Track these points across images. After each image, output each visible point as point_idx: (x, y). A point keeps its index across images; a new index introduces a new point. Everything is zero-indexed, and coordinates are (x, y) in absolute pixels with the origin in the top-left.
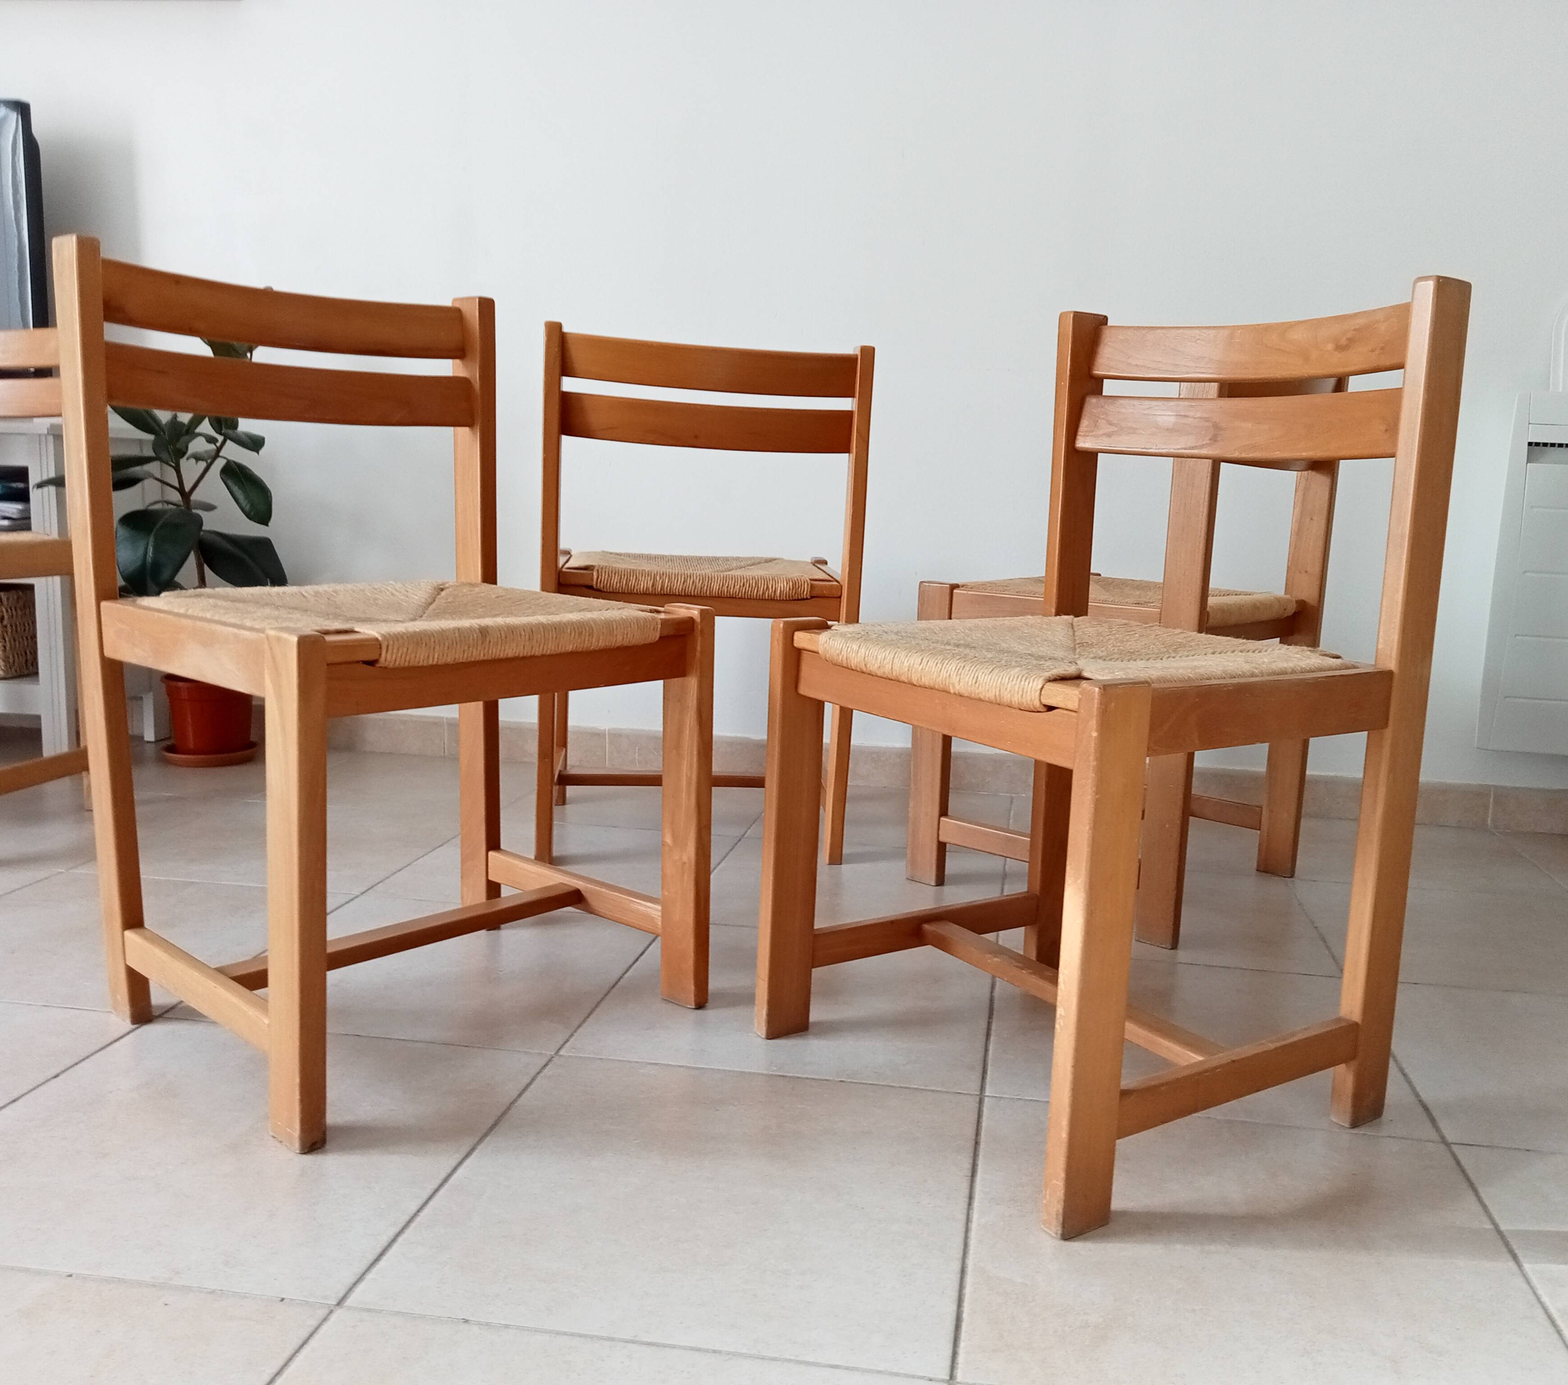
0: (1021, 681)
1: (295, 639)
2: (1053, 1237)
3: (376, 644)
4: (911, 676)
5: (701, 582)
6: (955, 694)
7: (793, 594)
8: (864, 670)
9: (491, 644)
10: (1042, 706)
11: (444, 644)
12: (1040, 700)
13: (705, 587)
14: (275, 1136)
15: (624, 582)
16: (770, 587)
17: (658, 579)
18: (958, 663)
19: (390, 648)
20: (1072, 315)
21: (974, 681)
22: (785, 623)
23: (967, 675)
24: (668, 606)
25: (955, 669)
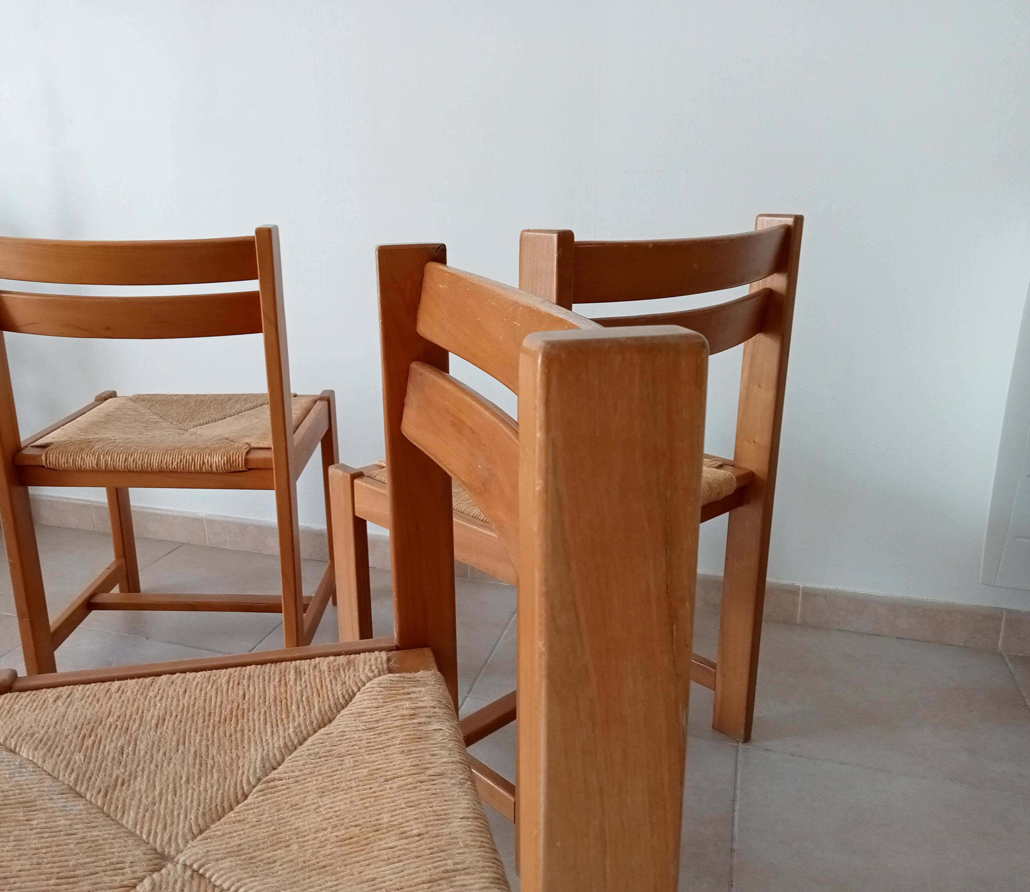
5: (141, 460)
7: (229, 468)
13: (146, 465)
15: (71, 462)
16: (206, 462)
17: (102, 458)
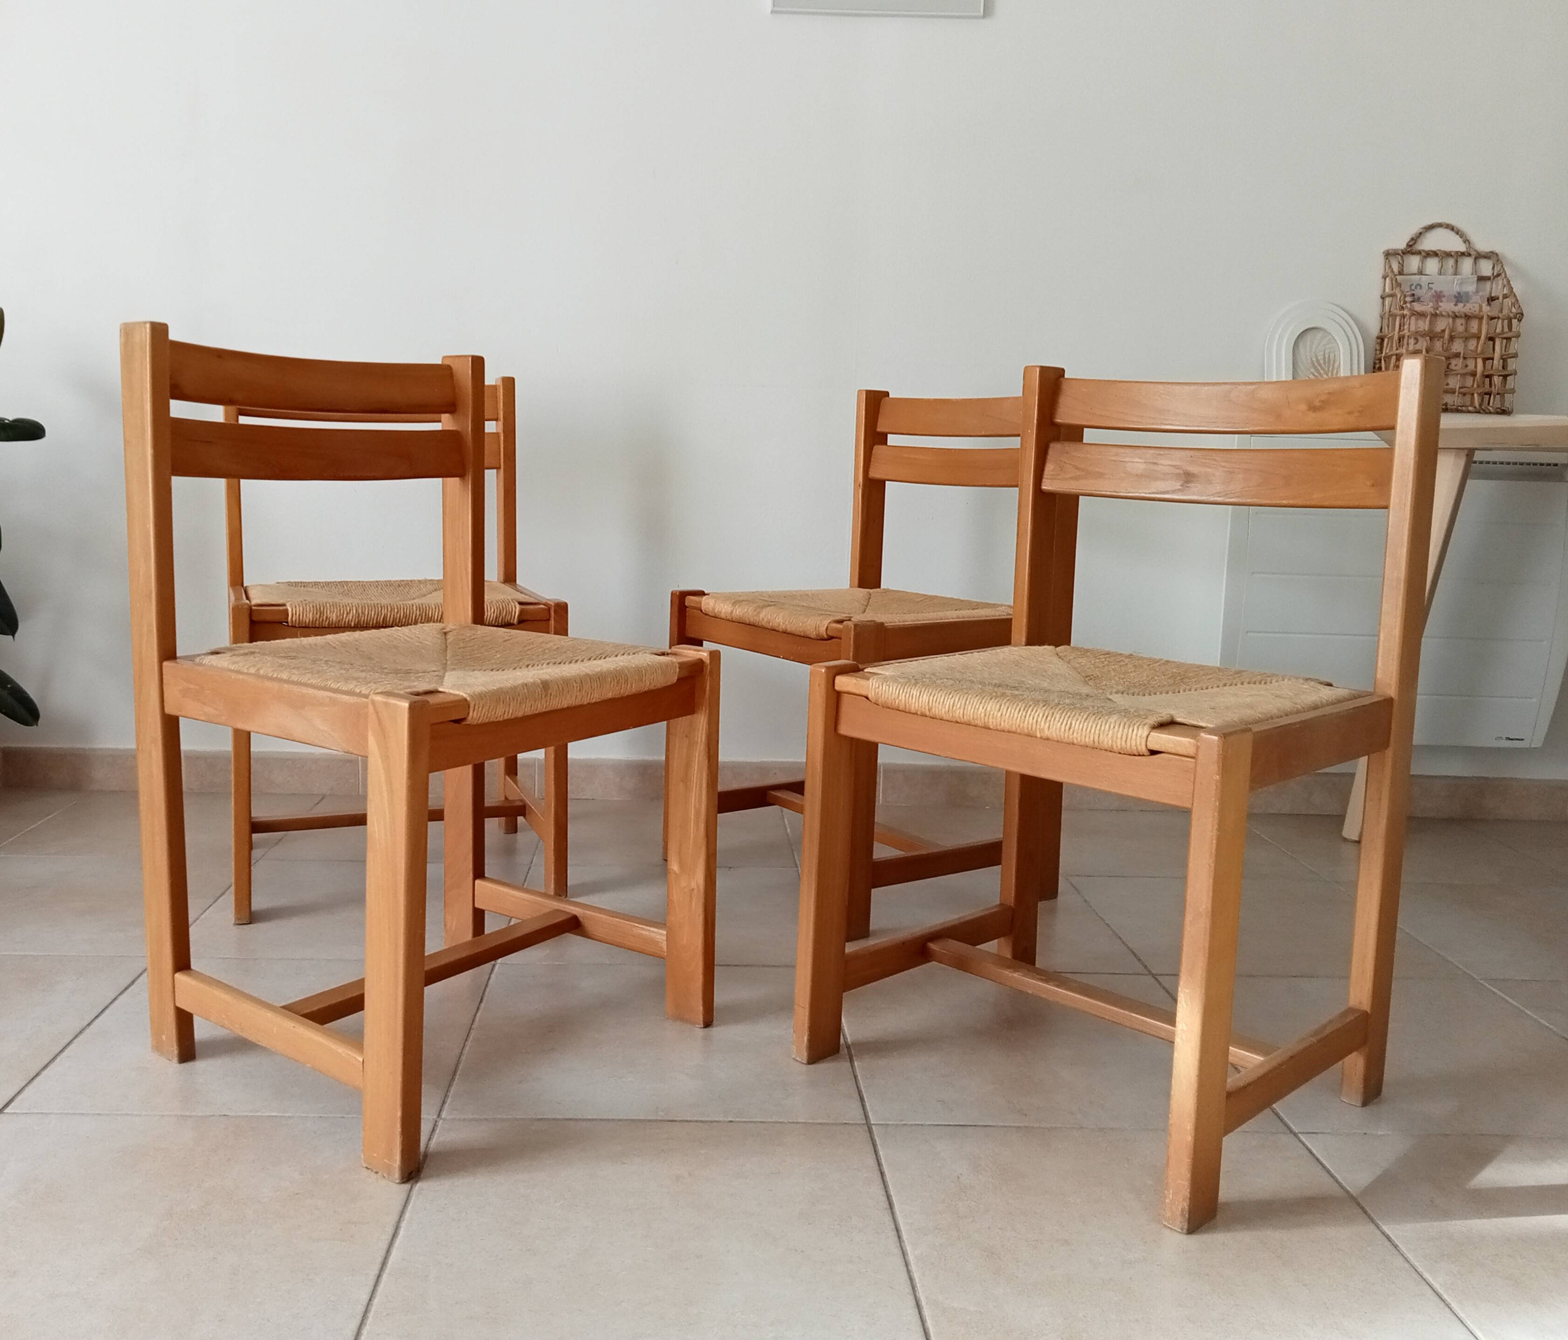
0: (1124, 728)
1: (406, 705)
2: (1179, 1232)
3: (463, 704)
4: (988, 721)
6: (1041, 738)
8: (928, 713)
9: (552, 696)
10: (1147, 751)
11: (517, 700)
12: (1146, 745)
14: (369, 1167)
18: (1045, 710)
19: (476, 708)
20: (1038, 370)
21: (1067, 727)
22: (828, 668)
23: (1059, 721)
24: (676, 648)
25: (1043, 716)
